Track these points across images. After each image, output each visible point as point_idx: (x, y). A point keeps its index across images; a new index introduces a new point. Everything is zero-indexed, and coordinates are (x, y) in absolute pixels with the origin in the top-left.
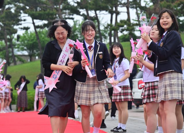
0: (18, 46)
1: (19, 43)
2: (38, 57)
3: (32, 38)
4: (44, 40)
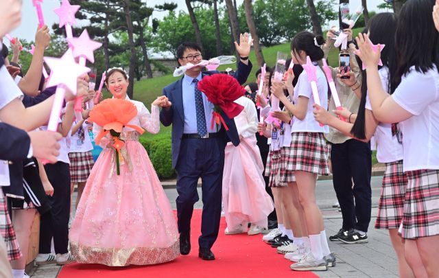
0: (156, 42)
1: (156, 35)
3: (183, 26)
4: (204, 28)
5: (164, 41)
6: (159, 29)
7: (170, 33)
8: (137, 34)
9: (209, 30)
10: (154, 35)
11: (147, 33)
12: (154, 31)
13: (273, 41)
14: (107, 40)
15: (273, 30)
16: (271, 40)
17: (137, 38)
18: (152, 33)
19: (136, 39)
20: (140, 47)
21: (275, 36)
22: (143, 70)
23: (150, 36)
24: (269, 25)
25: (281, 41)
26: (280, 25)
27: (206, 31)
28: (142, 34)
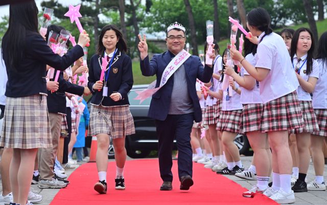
0: (149, 22)
1: (150, 15)
2: (190, 44)
3: (178, 6)
4: (201, 9)
5: (158, 21)
6: (152, 9)
7: (165, 13)
8: (129, 13)
9: (207, 10)
10: (147, 15)
11: (140, 11)
12: (148, 10)
13: (278, 24)
14: (98, 19)
15: (279, 12)
16: (276, 22)
17: (129, 17)
18: (145, 13)
19: (128, 19)
20: (131, 27)
21: (280, 18)
22: (135, 51)
23: (143, 16)
24: (275, 6)
25: (287, 24)
26: (285, 6)
27: (205, 12)
28: (134, 14)
